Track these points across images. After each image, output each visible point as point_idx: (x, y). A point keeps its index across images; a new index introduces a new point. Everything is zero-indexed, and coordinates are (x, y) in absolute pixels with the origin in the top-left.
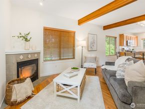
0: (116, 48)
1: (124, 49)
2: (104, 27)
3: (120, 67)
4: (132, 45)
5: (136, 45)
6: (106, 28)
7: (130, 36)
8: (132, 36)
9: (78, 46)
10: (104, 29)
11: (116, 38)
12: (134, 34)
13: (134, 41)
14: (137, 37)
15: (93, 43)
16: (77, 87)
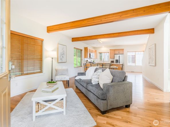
0: (81, 60)
1: (87, 61)
2: (73, 39)
3: (95, 75)
4: (93, 58)
5: (95, 58)
6: (74, 40)
7: (92, 49)
8: (93, 50)
9: (46, 57)
10: (73, 41)
11: (81, 50)
12: (94, 48)
13: (94, 54)
14: (96, 51)
15: (63, 54)
16: (62, 99)
